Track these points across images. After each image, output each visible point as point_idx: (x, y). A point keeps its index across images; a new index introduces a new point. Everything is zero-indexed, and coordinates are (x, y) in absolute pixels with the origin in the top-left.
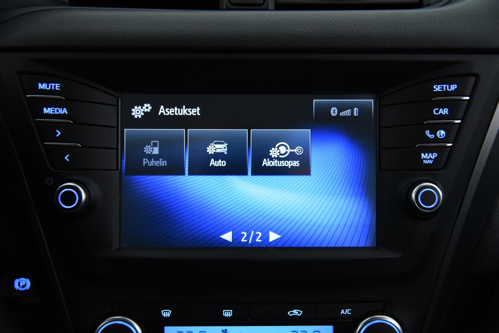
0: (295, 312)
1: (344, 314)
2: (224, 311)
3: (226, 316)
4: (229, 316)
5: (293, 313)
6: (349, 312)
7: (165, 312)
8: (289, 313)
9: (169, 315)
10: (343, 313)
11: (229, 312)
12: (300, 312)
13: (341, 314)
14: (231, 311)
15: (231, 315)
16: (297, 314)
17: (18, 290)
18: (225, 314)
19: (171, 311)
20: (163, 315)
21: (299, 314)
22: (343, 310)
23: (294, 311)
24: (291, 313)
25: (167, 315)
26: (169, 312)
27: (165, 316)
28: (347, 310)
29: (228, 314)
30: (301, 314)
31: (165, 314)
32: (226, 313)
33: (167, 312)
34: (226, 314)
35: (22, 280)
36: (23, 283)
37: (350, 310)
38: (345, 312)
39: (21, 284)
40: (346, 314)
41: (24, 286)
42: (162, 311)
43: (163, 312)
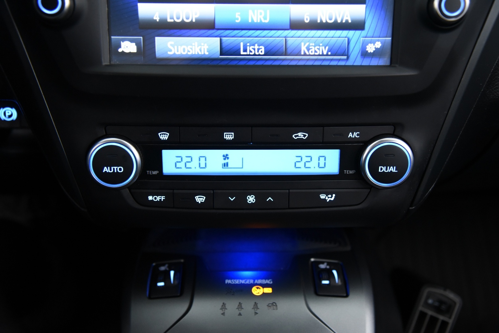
0: (301, 135)
1: (352, 137)
2: (225, 133)
3: (227, 139)
4: (230, 139)
5: (298, 136)
6: (357, 136)
7: (163, 134)
8: (294, 136)
9: (167, 138)
10: (350, 137)
11: (230, 135)
12: (306, 135)
13: (349, 137)
14: (233, 133)
15: (233, 138)
16: (302, 137)
17: (5, 121)
18: (226, 137)
19: (168, 134)
20: (161, 138)
21: (305, 137)
22: (351, 133)
23: (299, 134)
24: (296, 136)
25: (164, 138)
26: (167, 135)
27: (162, 139)
28: (355, 133)
29: (230, 137)
30: (306, 137)
31: (163, 137)
32: (227, 135)
33: (165, 134)
34: (228, 137)
35: (8, 110)
36: (9, 113)
37: (359, 133)
38: (353, 136)
39: (7, 114)
40: (354, 137)
41: (10, 116)
42: (159, 134)
43: (161, 135)
